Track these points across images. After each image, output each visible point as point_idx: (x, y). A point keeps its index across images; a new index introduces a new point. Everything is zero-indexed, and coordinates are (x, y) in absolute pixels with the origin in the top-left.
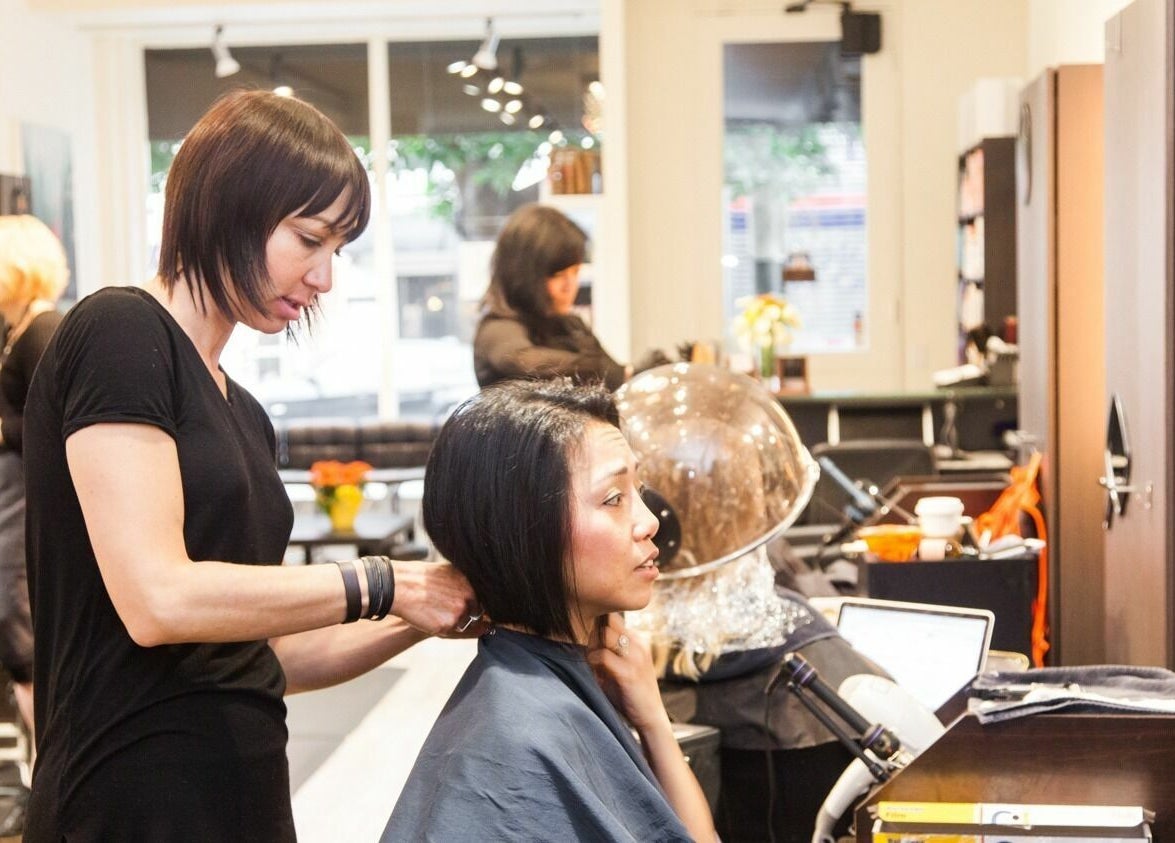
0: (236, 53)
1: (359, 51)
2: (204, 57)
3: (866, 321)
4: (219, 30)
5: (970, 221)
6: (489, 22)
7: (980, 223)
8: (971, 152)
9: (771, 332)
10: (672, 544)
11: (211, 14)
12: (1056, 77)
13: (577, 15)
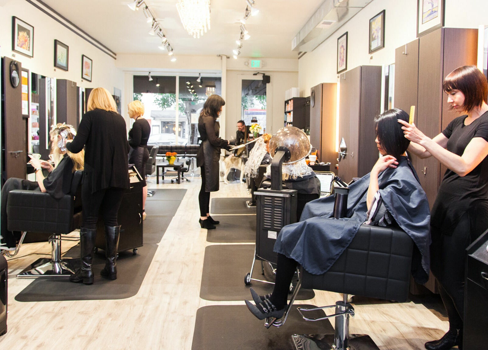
0: (152, 77)
1: (174, 78)
2: (147, 77)
3: (266, 129)
4: (150, 73)
5: (289, 112)
6: (200, 74)
7: (292, 113)
8: (290, 100)
9: (257, 130)
10: (289, 157)
11: (148, 69)
12: (323, 84)
13: (215, 73)
